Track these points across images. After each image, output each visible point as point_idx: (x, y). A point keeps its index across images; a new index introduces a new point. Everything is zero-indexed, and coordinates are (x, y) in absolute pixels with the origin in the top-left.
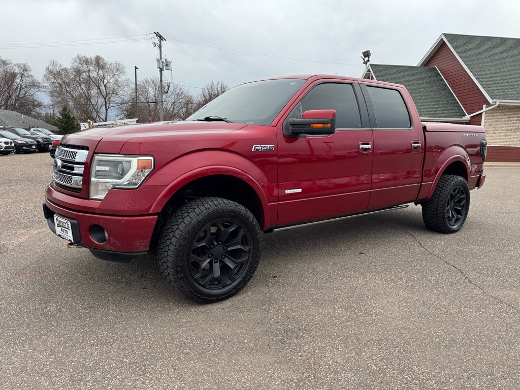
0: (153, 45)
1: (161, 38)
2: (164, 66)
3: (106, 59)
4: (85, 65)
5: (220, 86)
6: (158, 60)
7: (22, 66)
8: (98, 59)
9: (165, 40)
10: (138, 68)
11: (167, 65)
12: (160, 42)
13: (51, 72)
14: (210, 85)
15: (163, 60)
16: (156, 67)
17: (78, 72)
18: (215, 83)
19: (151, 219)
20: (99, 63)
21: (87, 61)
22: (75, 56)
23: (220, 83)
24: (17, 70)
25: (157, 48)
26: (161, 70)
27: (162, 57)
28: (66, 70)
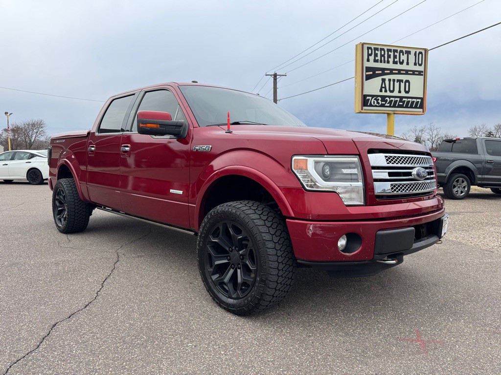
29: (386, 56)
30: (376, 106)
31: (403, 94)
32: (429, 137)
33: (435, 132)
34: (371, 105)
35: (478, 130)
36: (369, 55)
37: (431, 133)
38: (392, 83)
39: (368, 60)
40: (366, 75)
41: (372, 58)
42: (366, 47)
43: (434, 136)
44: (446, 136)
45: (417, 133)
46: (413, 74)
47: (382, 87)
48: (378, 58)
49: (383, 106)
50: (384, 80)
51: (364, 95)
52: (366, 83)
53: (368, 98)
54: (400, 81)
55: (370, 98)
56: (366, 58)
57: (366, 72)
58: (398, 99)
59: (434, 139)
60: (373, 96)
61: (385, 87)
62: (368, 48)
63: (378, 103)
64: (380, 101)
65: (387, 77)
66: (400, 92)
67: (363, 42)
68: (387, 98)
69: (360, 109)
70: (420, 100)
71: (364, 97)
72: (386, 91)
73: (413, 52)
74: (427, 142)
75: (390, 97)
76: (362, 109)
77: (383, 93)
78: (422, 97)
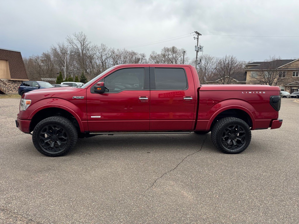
0: (194, 39)
1: (199, 34)
2: (199, 49)
3: (177, 48)
4: (167, 52)
5: (230, 58)
6: (196, 46)
7: (142, 55)
8: (173, 48)
9: (201, 35)
10: (185, 52)
11: (200, 49)
12: (198, 36)
13: (152, 57)
14: (225, 58)
15: (199, 46)
16: (195, 50)
17: (164, 56)
18: (228, 56)
19: (28, 122)
20: (174, 50)
21: (168, 50)
22: (163, 48)
23: (231, 56)
24: (140, 57)
25: (196, 40)
26: (197, 52)
27: (199, 45)
28: (159, 55)
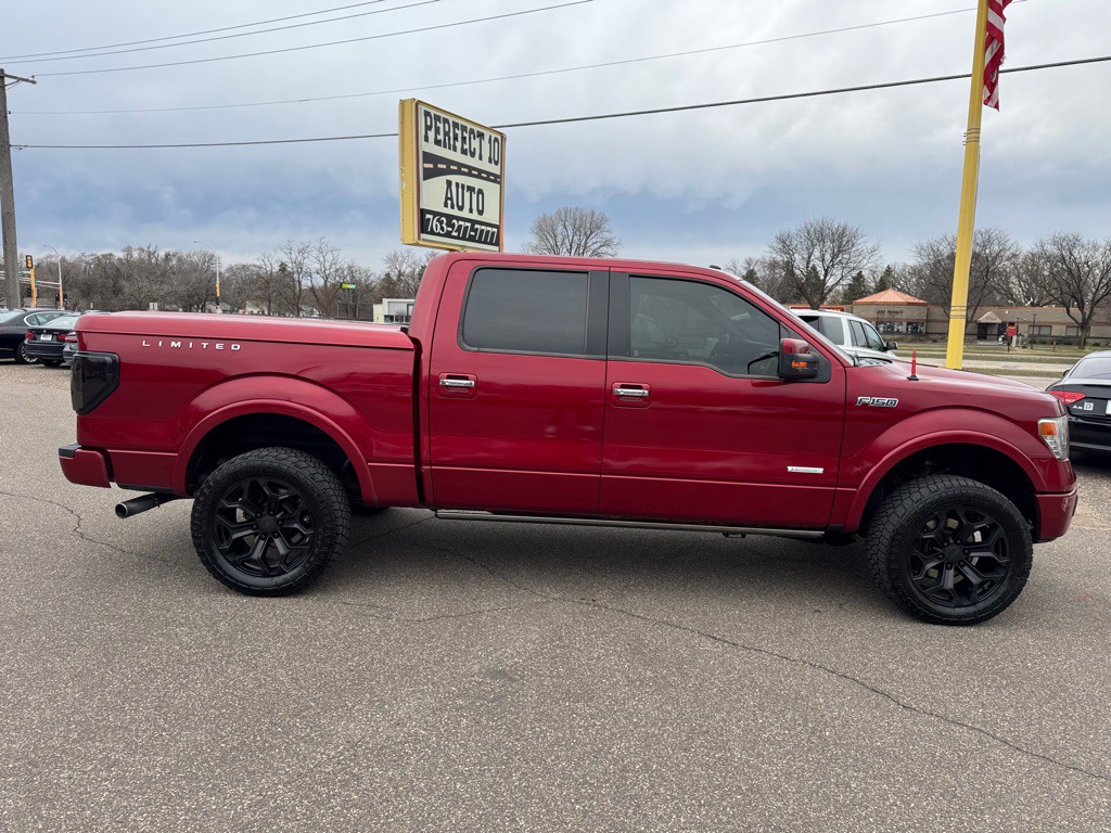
29: (451, 135)
30: (439, 234)
31: (475, 216)
32: (318, 266)
33: (329, 257)
34: (432, 233)
35: (400, 259)
36: (428, 128)
37: (322, 259)
38: (460, 190)
39: (426, 139)
40: (424, 169)
41: (431, 134)
42: (422, 109)
43: (327, 265)
44: (350, 268)
45: (293, 256)
46: (487, 179)
47: (447, 198)
48: (441, 137)
49: (448, 235)
50: (449, 183)
51: (422, 210)
52: (425, 184)
53: (428, 216)
54: (471, 189)
55: (431, 217)
56: (423, 133)
57: (424, 162)
58: (469, 225)
59: (327, 272)
60: (435, 214)
61: (451, 199)
62: (427, 114)
63: (442, 229)
64: (444, 225)
65: (454, 178)
66: (471, 211)
67: (417, 98)
68: (454, 221)
69: (416, 237)
70: (495, 230)
71: (422, 212)
72: (452, 207)
73: (487, 134)
74: (315, 275)
75: (459, 219)
76: (419, 238)
77: (448, 211)
78: (498, 224)
